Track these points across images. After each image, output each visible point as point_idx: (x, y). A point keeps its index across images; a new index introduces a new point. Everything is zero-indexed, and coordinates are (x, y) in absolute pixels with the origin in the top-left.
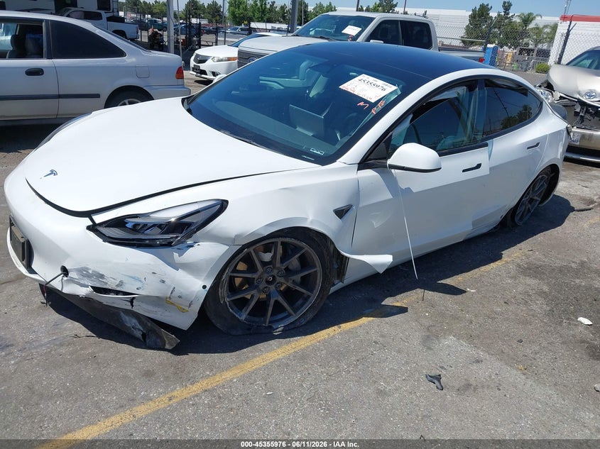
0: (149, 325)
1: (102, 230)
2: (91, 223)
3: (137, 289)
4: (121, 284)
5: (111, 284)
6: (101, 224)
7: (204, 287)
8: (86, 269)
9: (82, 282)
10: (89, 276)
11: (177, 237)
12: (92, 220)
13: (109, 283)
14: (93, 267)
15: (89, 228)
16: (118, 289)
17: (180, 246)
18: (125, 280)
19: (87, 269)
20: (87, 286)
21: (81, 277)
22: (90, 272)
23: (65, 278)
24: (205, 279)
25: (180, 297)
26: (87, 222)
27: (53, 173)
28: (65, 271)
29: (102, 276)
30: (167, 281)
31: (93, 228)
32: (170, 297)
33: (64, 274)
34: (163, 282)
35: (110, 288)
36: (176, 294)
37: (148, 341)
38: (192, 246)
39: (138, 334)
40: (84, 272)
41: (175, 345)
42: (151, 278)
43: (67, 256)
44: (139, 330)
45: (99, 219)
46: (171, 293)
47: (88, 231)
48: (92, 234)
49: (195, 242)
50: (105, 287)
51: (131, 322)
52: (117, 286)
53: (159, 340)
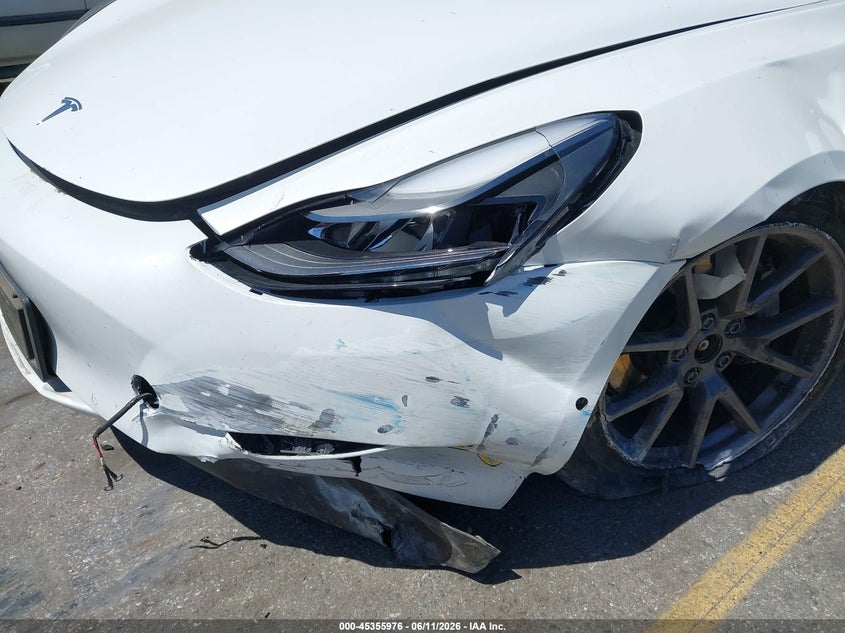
0: (404, 509)
1: (240, 253)
2: (200, 237)
3: (381, 431)
4: (328, 418)
5: (296, 423)
6: (233, 236)
7: (581, 403)
8: (210, 384)
9: (203, 422)
10: (221, 404)
11: (501, 254)
12: (203, 226)
13: (288, 421)
14: (230, 376)
15: (197, 252)
16: (319, 434)
17: (508, 284)
18: (340, 407)
19: (214, 382)
20: (221, 434)
21: (198, 408)
22: (224, 391)
23: (150, 412)
24: (582, 380)
25: (511, 442)
26: (187, 233)
27: (70, 104)
28: (146, 392)
29: (264, 402)
30: (476, 401)
31: (211, 251)
32: (481, 447)
33: (146, 399)
34: (462, 402)
35: (292, 434)
36: (500, 435)
37: (398, 548)
38: (542, 280)
39: (372, 532)
40: (204, 393)
41: (486, 562)
42: (422, 394)
43: (144, 347)
44: (373, 520)
45: (225, 218)
46: (487, 433)
47: (196, 263)
48: (210, 272)
49: (550, 266)
50: (276, 431)
51: (348, 503)
52: (315, 426)
53: (431, 546)
